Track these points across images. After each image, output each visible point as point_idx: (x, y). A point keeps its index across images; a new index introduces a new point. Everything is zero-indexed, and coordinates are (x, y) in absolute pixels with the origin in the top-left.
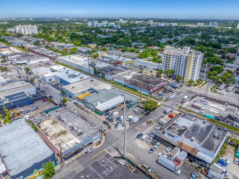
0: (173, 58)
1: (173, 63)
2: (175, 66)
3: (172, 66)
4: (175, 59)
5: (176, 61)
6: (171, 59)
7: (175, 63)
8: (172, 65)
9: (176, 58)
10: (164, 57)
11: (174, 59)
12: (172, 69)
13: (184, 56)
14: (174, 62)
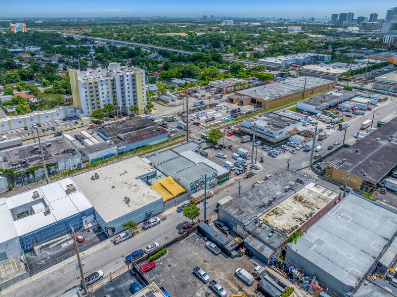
0: (102, 85)
1: (103, 93)
2: (108, 97)
3: (104, 99)
4: (105, 87)
5: (107, 88)
6: (100, 87)
7: (108, 93)
8: (103, 97)
9: (107, 84)
10: (86, 90)
11: (103, 87)
12: (104, 103)
13: (127, 76)
14: (105, 91)
